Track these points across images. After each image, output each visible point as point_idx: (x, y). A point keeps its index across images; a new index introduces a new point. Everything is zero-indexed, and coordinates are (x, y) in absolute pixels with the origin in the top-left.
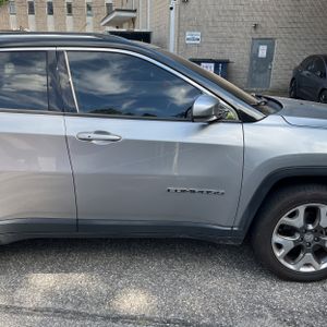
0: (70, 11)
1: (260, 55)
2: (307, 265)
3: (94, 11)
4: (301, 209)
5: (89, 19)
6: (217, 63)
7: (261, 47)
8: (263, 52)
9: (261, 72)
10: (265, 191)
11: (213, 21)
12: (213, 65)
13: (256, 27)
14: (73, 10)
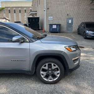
0: (20, 12)
1: (69, 23)
2: (50, 79)
3: (27, 12)
4: (47, 64)
5: (25, 14)
6: (57, 25)
7: (70, 20)
8: (70, 22)
9: (70, 27)
10: (36, 60)
11: (56, 14)
12: (56, 26)
13: (68, 15)
14: (21, 11)
